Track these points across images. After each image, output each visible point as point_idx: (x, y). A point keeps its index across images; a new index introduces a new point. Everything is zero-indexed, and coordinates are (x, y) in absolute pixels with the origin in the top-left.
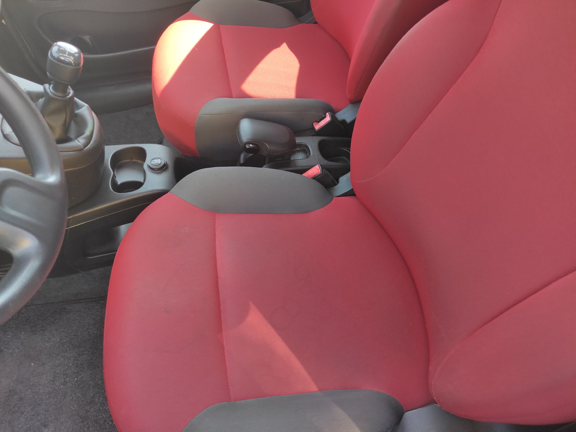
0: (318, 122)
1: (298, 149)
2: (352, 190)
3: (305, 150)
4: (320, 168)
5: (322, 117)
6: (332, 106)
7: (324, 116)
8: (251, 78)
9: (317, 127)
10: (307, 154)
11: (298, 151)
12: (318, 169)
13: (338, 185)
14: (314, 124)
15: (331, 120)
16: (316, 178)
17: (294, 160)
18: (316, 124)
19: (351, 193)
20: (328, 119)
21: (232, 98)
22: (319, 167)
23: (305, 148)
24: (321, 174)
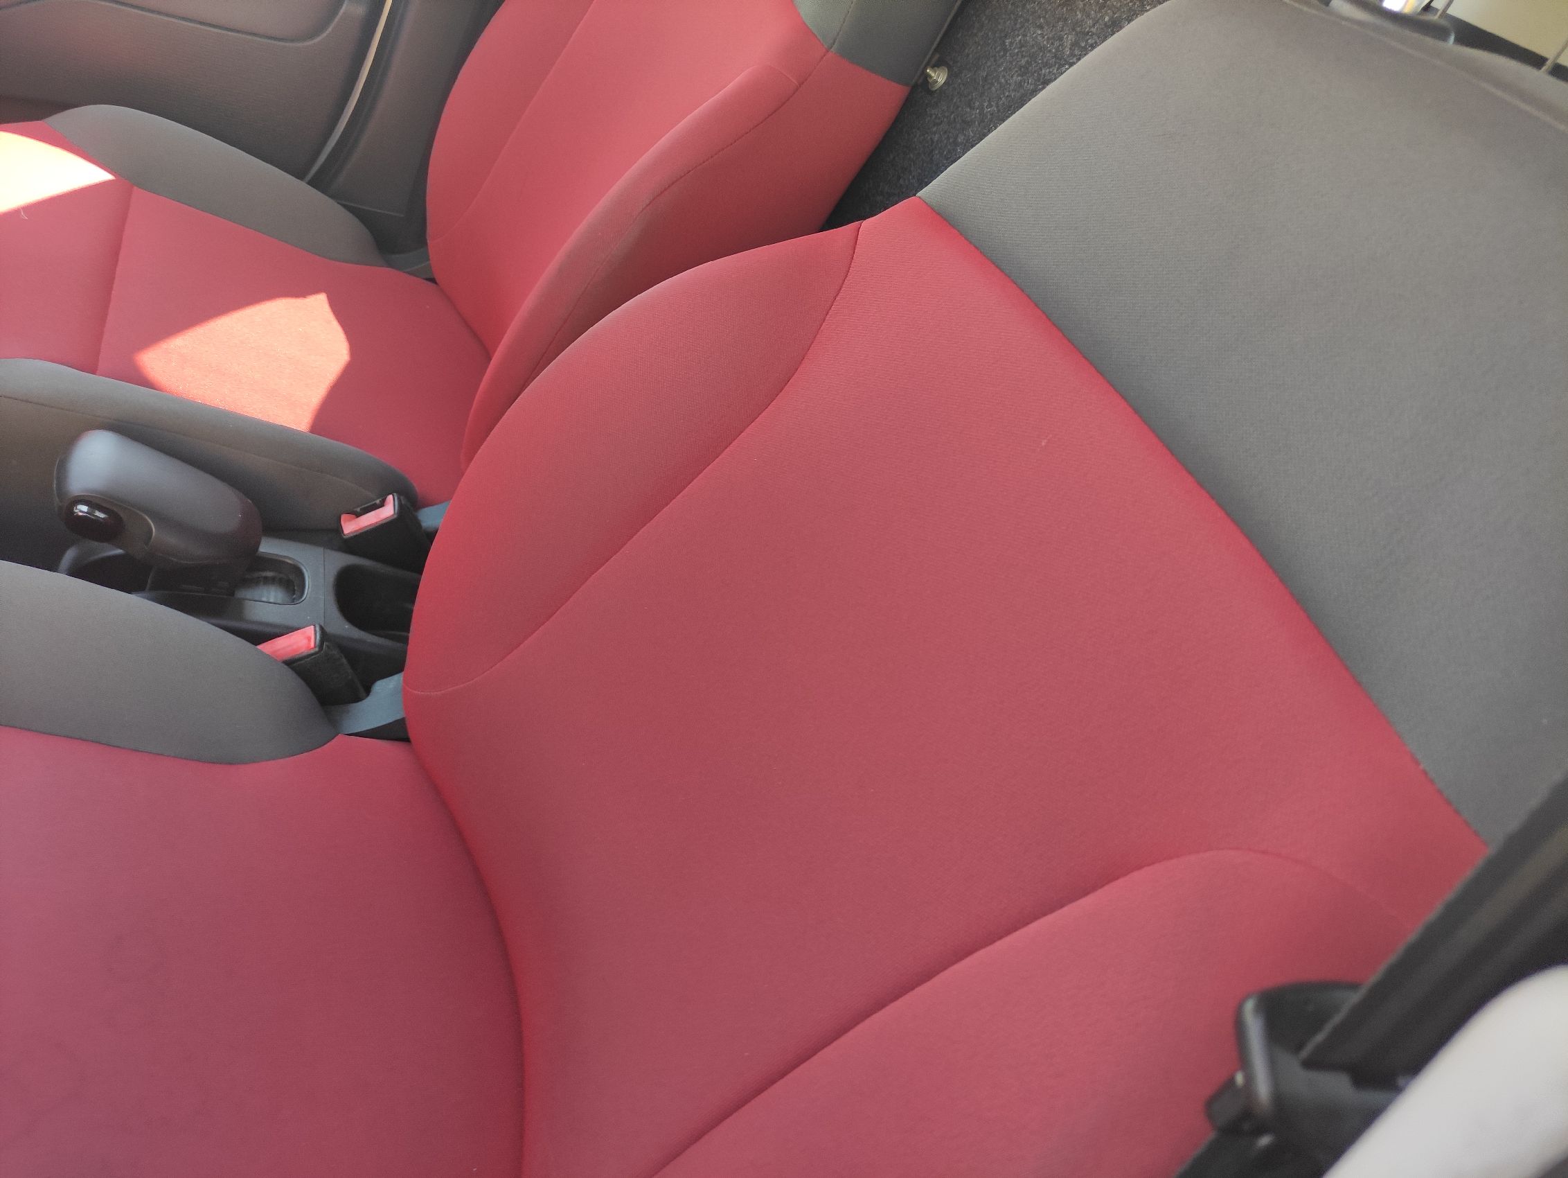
0: (358, 515)
1: (269, 574)
2: (401, 723)
3: (291, 581)
4: (318, 637)
5: (373, 505)
6: (415, 485)
7: (378, 501)
8: (182, 343)
9: (350, 527)
10: (294, 594)
11: (267, 581)
12: (309, 639)
13: (364, 701)
14: (343, 517)
15: (395, 516)
16: (294, 664)
17: (244, 599)
18: (350, 520)
19: (395, 733)
20: (388, 511)
21: (94, 372)
22: (315, 634)
23: (292, 577)
24: (316, 653)
